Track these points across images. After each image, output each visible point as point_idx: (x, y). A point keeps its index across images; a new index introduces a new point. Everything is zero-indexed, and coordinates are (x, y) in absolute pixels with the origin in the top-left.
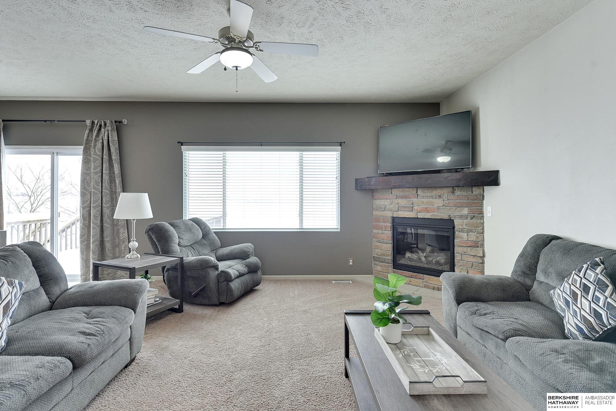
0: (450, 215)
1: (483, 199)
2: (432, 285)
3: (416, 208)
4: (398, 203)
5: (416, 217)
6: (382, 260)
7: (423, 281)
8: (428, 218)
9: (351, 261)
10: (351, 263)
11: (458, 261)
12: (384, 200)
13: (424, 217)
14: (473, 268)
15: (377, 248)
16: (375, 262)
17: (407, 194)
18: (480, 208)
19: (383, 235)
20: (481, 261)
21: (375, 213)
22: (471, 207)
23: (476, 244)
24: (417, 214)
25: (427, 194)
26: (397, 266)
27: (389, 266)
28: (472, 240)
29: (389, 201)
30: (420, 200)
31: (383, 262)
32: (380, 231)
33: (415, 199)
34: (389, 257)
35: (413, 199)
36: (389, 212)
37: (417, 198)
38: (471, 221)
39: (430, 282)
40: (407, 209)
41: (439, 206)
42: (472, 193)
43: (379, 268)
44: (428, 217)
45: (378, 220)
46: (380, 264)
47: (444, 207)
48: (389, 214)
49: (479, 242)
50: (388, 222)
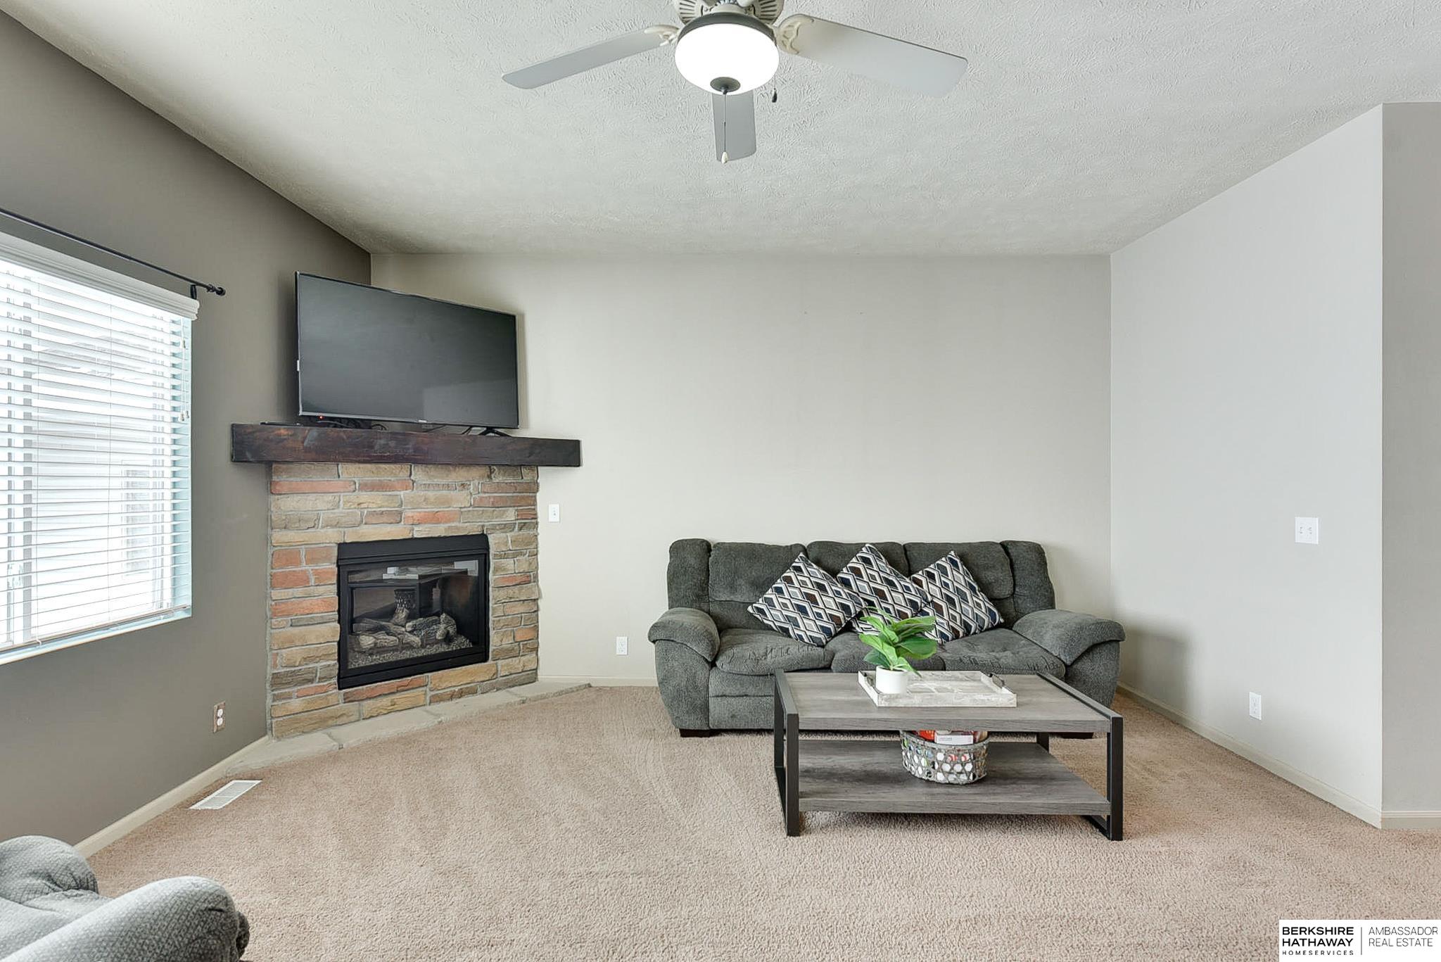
0: (483, 526)
1: (537, 491)
2: (449, 690)
3: (409, 513)
4: (359, 504)
5: (410, 536)
6: (309, 676)
7: (426, 691)
8: (439, 538)
9: (220, 712)
10: (220, 722)
11: (498, 618)
12: (312, 497)
13: (430, 536)
14: (523, 624)
15: (290, 643)
16: (276, 692)
17: (385, 478)
18: (533, 507)
19: (307, 603)
20: (535, 609)
21: (279, 536)
22: (518, 506)
23: (528, 576)
24: (413, 530)
25: (436, 481)
26: (348, 678)
27: (331, 684)
28: (521, 571)
29: (330, 497)
30: (419, 493)
31: (311, 681)
32: (298, 591)
33: (407, 492)
34: (328, 660)
35: (402, 493)
36: (330, 531)
37: (413, 490)
38: (520, 532)
39: (444, 686)
40: (385, 519)
41: (461, 508)
42: (522, 478)
43: (296, 704)
44: (437, 535)
45: (290, 556)
46: (298, 691)
47: (471, 509)
48: (331, 537)
49: (532, 574)
50: (326, 559)
